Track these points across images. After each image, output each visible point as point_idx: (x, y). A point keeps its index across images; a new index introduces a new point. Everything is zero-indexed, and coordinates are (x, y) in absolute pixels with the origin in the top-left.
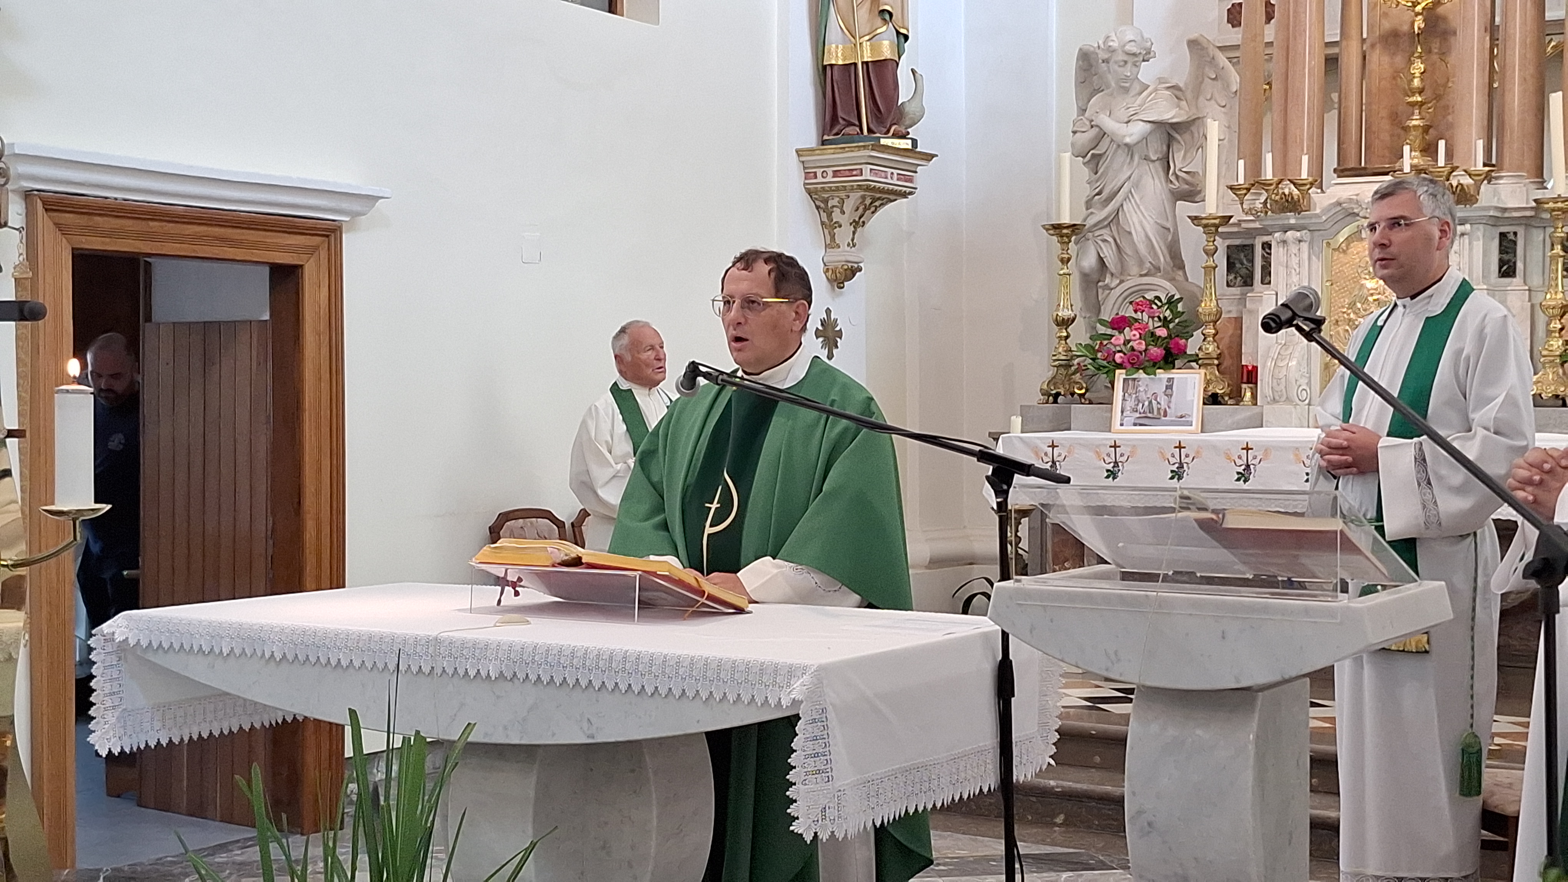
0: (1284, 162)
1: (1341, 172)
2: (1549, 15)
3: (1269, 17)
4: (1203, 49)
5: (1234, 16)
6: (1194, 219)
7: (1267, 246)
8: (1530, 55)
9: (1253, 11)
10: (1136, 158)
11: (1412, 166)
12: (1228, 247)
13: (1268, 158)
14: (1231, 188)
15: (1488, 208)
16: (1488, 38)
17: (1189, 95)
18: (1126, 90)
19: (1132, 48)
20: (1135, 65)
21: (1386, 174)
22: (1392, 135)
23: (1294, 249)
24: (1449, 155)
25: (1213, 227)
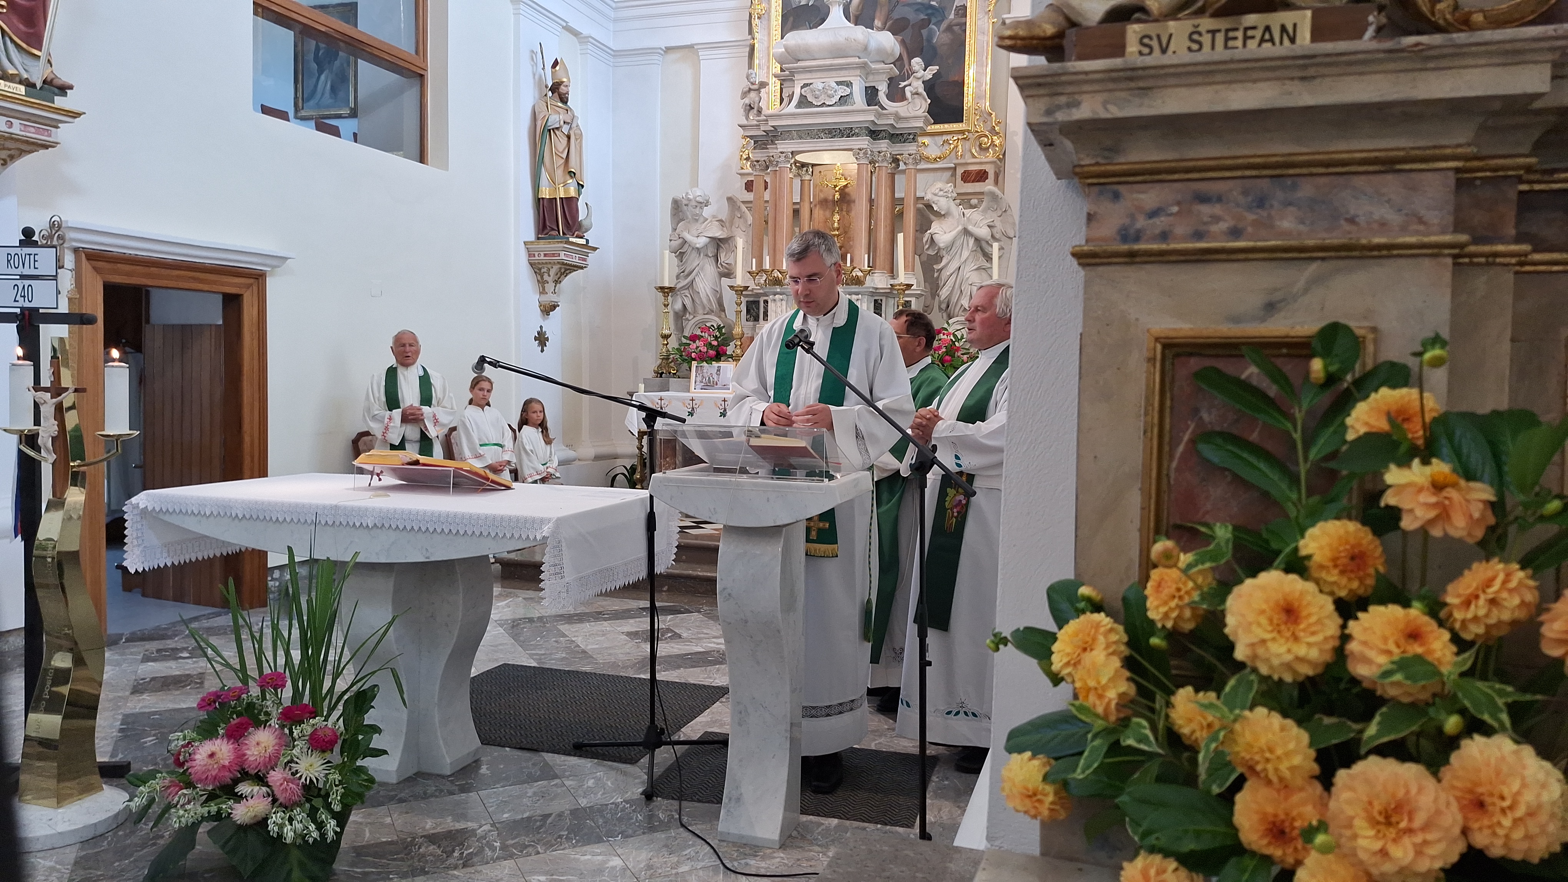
0: (774, 262)
2: (897, 196)
3: (766, 188)
4: (735, 202)
5: (749, 186)
6: (731, 287)
7: (766, 302)
8: (888, 214)
9: (758, 185)
10: (702, 255)
12: (747, 302)
13: (767, 258)
14: (749, 272)
15: (869, 288)
16: (869, 204)
17: (727, 224)
18: (697, 220)
19: (699, 199)
20: (701, 208)
23: (779, 304)
24: (852, 261)
25: (740, 291)
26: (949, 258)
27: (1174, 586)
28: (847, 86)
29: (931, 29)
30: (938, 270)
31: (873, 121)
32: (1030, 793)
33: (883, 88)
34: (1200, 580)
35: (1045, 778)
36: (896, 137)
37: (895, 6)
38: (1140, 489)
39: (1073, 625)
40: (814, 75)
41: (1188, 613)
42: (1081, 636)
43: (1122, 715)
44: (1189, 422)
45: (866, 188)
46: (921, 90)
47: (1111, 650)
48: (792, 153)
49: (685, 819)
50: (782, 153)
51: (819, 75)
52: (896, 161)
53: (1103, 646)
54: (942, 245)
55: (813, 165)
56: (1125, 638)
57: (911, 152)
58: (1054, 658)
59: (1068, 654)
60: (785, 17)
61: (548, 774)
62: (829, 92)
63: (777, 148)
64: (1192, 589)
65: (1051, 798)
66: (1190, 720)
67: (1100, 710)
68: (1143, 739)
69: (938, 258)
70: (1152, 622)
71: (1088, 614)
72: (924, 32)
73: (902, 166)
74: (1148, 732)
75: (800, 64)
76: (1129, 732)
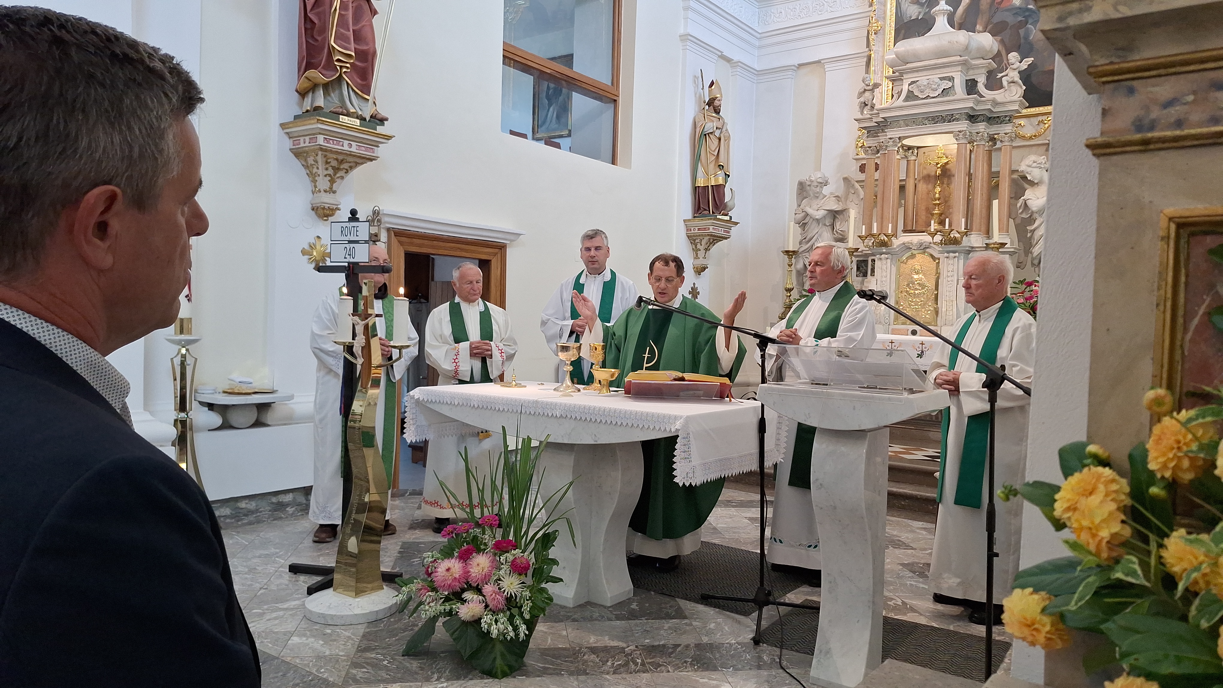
0: (881, 226)
1: (905, 231)
2: (993, 170)
3: (876, 169)
4: (850, 181)
5: (862, 168)
7: (873, 260)
8: (985, 185)
9: (870, 167)
10: (821, 224)
11: (935, 229)
12: (857, 261)
13: (875, 225)
14: (859, 236)
15: (966, 247)
16: (967, 178)
17: (843, 199)
18: (818, 197)
19: (820, 180)
20: (821, 187)
21: (924, 232)
22: (926, 217)
23: (884, 262)
24: (950, 225)
25: (853, 252)
26: (1042, 220)
27: (1173, 438)
28: (950, 80)
29: (1028, 28)
30: (1031, 231)
31: (972, 107)
32: (1029, 623)
33: (981, 80)
34: (1200, 433)
35: (1043, 610)
36: (992, 119)
37: (995, 13)
38: (1152, 359)
39: (1076, 477)
40: (920, 74)
41: (1186, 463)
42: (1082, 484)
43: (1115, 554)
44: (1205, 297)
45: (965, 164)
46: (1017, 78)
47: (1110, 498)
48: (900, 138)
49: (784, 663)
50: (890, 139)
51: (925, 73)
52: (993, 139)
53: (1104, 494)
54: (1034, 209)
55: (918, 148)
56: (1127, 489)
57: (1007, 131)
58: (1057, 505)
59: (1069, 500)
60: (897, 32)
61: (680, 615)
62: (933, 86)
63: (886, 136)
64: (1191, 440)
65: (1048, 628)
66: (1181, 559)
67: (1092, 548)
68: (1133, 573)
69: (1031, 220)
70: (1152, 473)
71: (1092, 467)
72: (1022, 32)
73: (999, 145)
74: (1137, 567)
75: (909, 66)
76: (1119, 567)
